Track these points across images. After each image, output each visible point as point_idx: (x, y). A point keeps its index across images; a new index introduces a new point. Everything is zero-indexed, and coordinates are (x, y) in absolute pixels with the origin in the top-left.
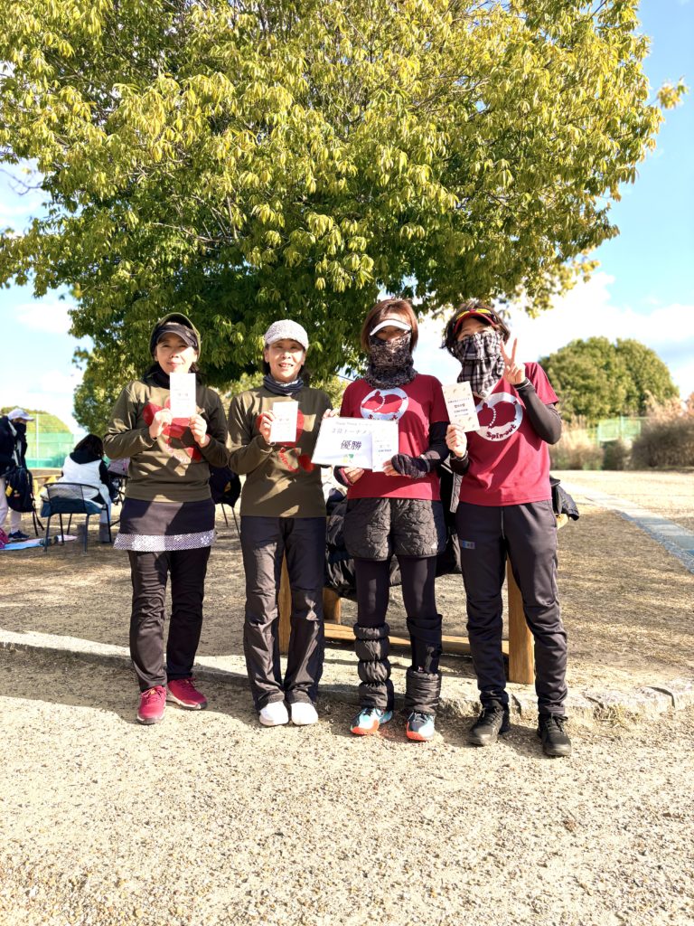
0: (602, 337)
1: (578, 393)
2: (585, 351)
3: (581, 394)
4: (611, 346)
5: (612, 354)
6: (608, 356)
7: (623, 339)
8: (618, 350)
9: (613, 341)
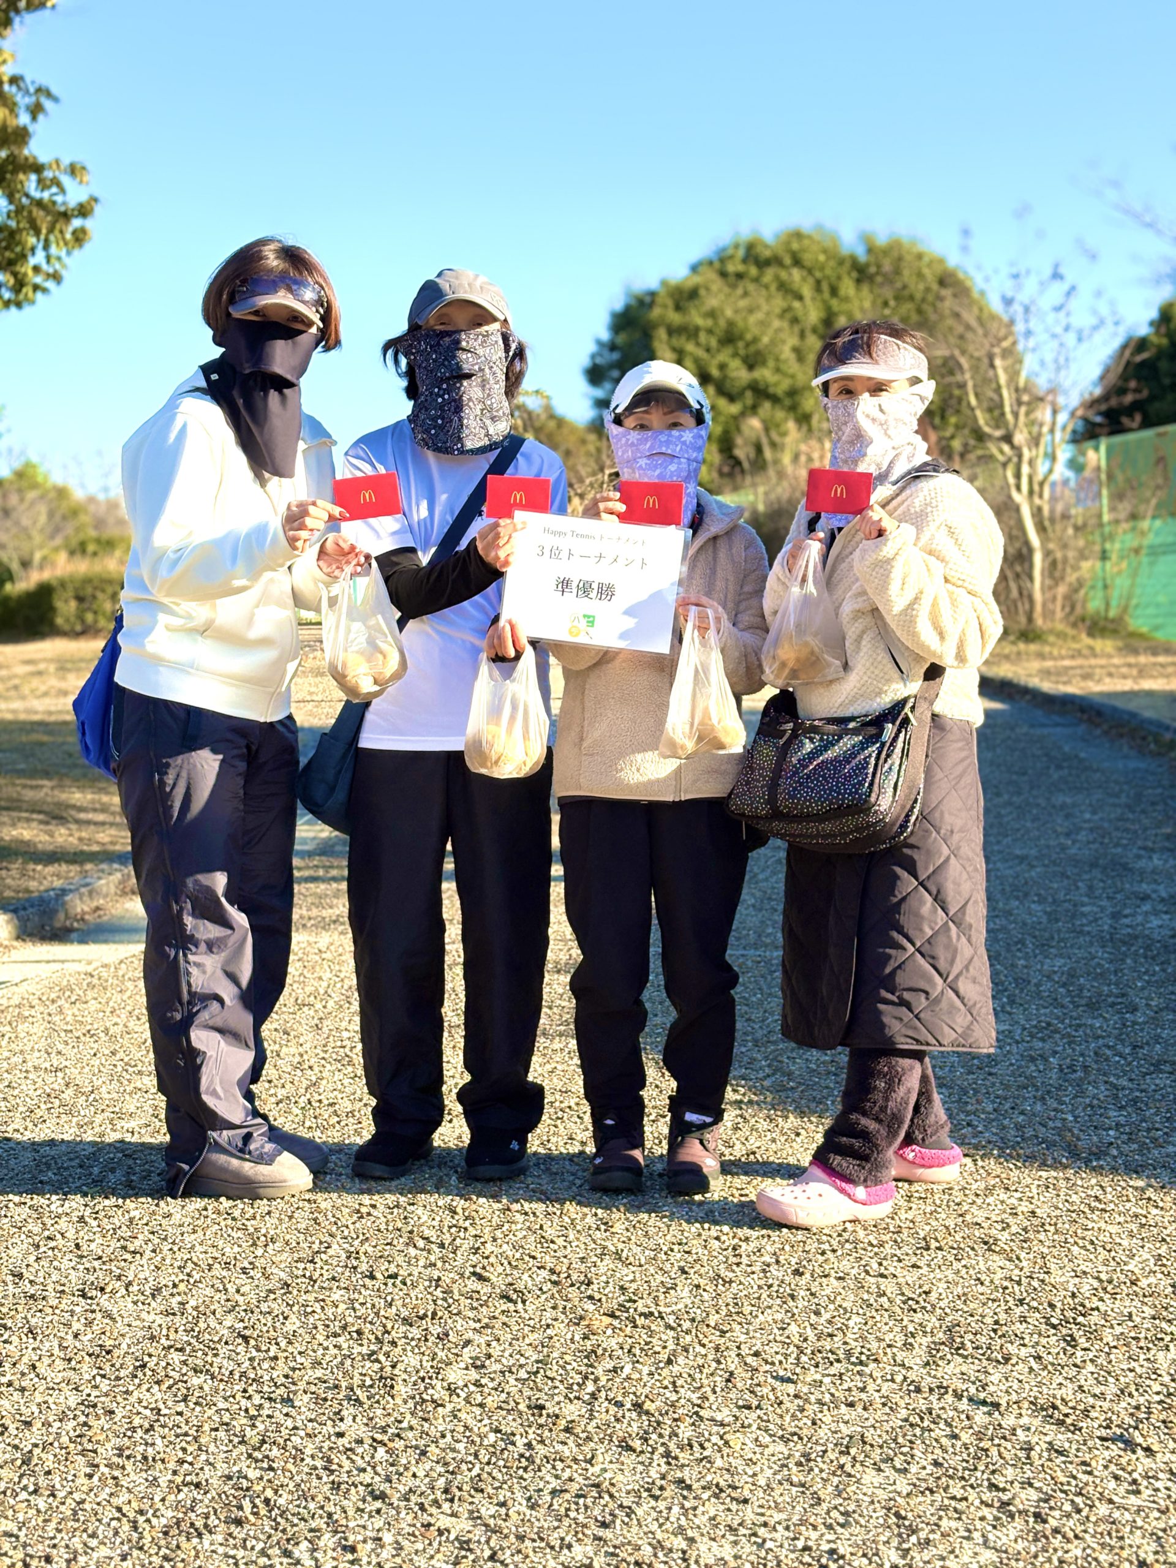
0: (819, 227)
1: (734, 409)
2: (769, 275)
3: (743, 414)
4: (841, 262)
5: (848, 287)
6: (834, 291)
7: (882, 240)
8: (862, 273)
9: (850, 242)
